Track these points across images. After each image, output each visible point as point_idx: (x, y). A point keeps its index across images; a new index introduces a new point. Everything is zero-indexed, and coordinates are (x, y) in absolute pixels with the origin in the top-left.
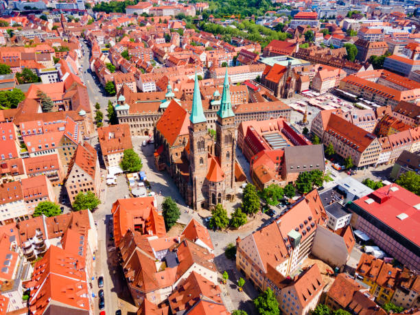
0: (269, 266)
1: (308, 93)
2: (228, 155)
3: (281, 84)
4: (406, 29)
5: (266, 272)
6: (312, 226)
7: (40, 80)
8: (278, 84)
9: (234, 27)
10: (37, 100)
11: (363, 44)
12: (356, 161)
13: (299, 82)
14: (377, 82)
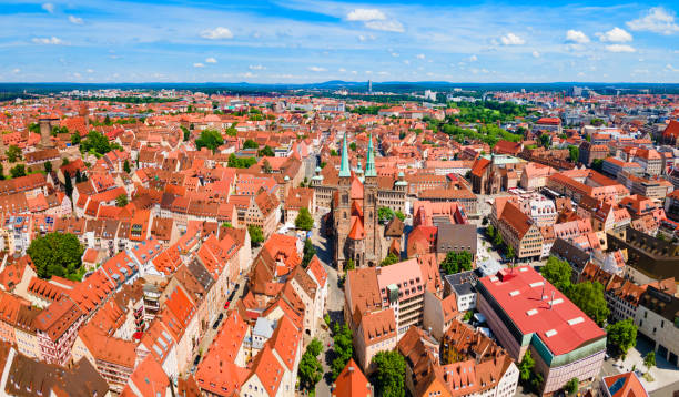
0: (357, 309)
1: (514, 191)
2: (371, 216)
3: (484, 178)
4: (633, 135)
5: (353, 312)
6: (419, 288)
7: (274, 155)
8: (480, 178)
9: (475, 130)
10: (263, 167)
11: (585, 148)
12: (516, 251)
13: (505, 179)
14: (586, 183)
